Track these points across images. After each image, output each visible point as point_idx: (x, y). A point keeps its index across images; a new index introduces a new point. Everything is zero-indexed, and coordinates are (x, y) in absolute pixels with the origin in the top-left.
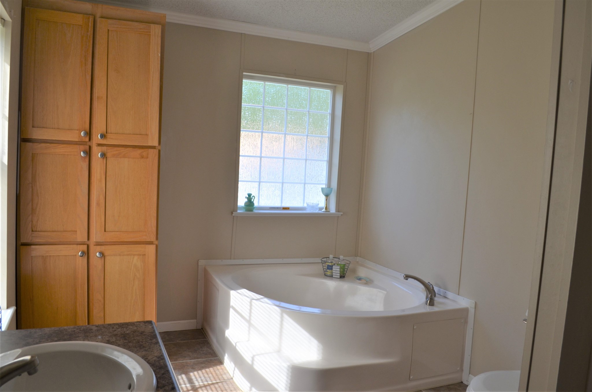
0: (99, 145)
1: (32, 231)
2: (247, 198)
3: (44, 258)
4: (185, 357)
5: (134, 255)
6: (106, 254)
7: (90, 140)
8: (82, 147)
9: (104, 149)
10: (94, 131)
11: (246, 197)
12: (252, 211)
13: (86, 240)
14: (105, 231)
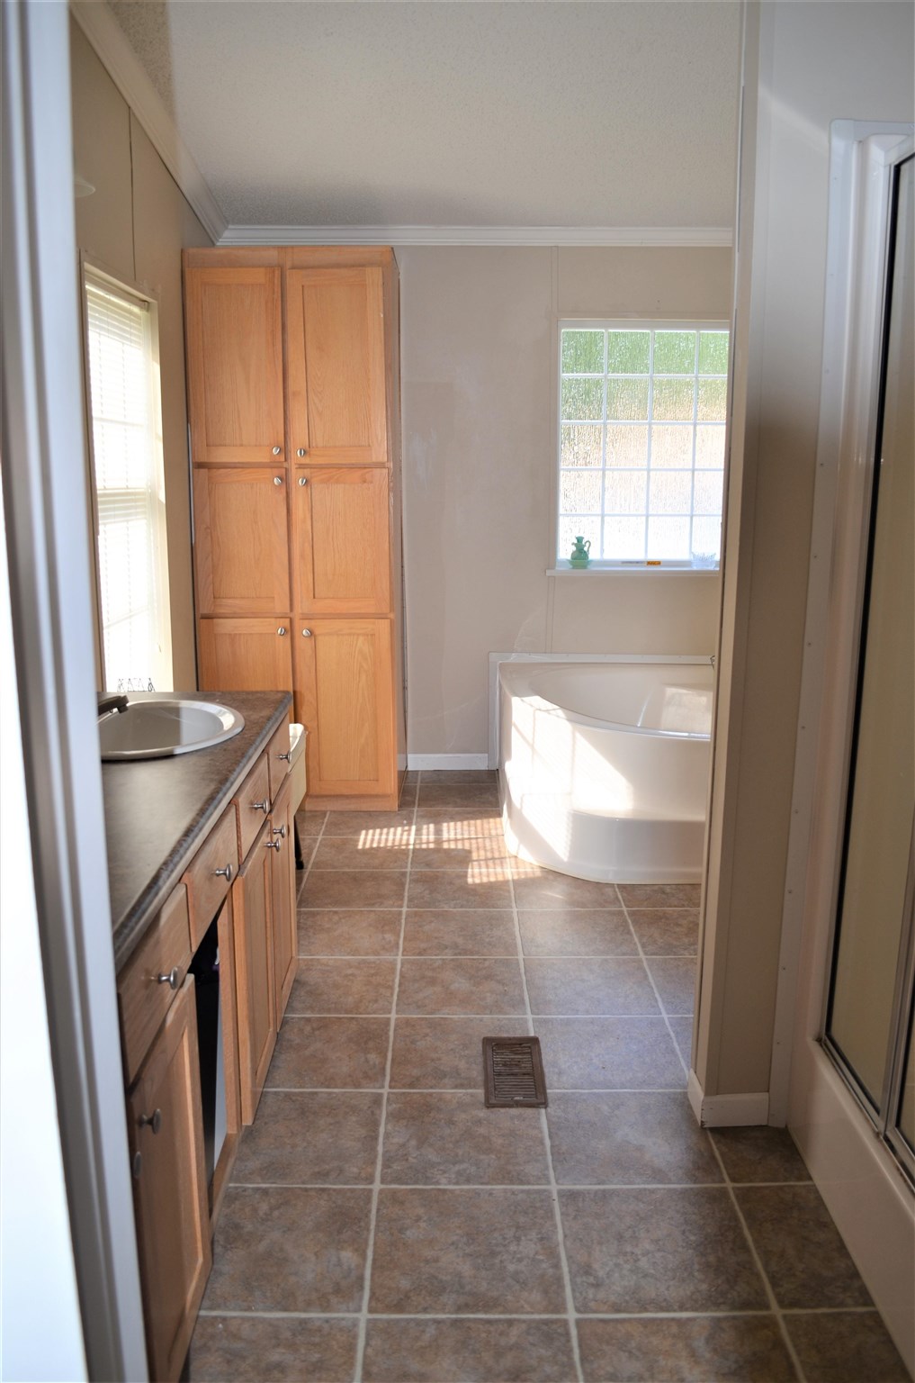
0: (301, 466)
1: (214, 598)
2: (576, 545)
3: (233, 638)
4: (449, 803)
5: (358, 635)
6: (317, 632)
7: (286, 460)
8: (276, 471)
9: (307, 472)
10: (291, 445)
11: (573, 544)
12: (584, 567)
13: (289, 611)
14: (314, 597)
